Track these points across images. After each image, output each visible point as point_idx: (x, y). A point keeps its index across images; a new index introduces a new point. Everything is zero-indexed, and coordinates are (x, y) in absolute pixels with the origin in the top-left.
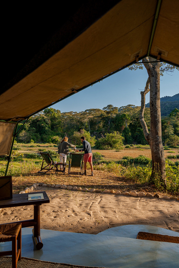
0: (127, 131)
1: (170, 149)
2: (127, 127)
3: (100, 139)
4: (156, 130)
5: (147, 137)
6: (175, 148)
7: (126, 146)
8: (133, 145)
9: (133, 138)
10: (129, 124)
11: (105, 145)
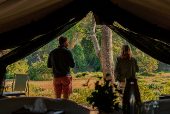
0: (78, 51)
1: (143, 77)
2: (79, 44)
3: (34, 65)
4: (107, 47)
5: (98, 54)
6: (149, 75)
7: (76, 74)
8: (88, 72)
9: (88, 63)
10: (81, 40)
11: (44, 73)
